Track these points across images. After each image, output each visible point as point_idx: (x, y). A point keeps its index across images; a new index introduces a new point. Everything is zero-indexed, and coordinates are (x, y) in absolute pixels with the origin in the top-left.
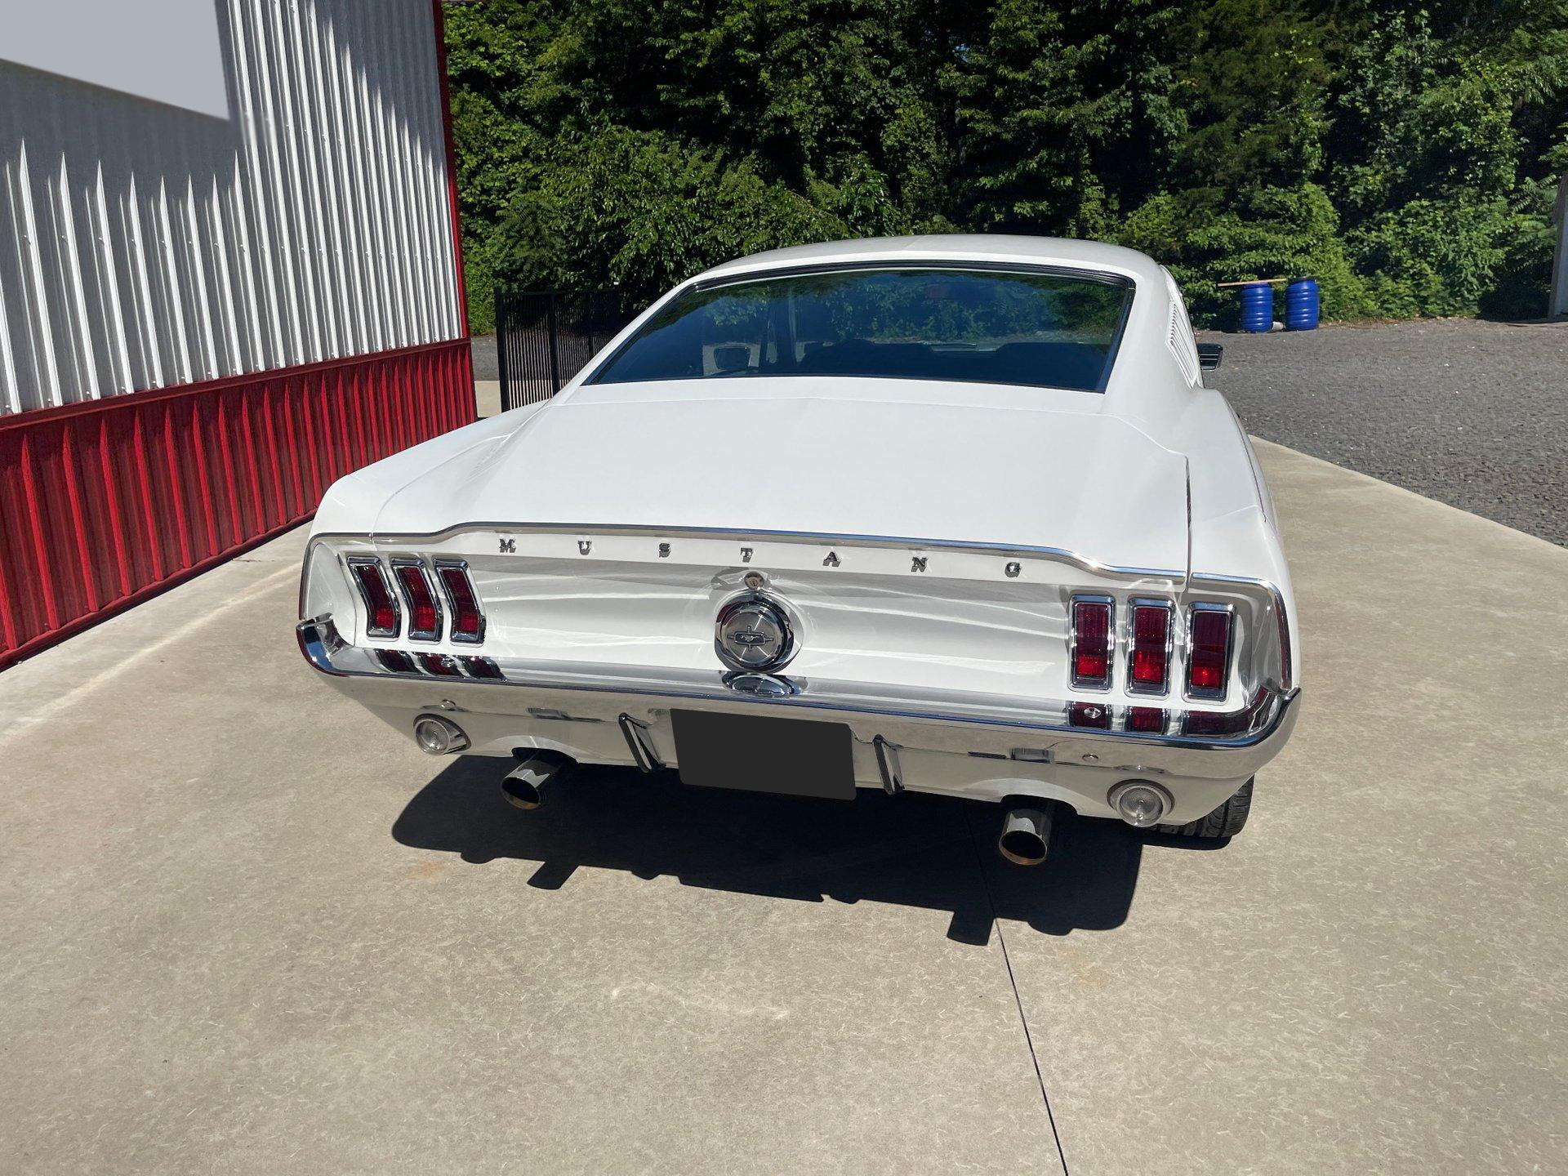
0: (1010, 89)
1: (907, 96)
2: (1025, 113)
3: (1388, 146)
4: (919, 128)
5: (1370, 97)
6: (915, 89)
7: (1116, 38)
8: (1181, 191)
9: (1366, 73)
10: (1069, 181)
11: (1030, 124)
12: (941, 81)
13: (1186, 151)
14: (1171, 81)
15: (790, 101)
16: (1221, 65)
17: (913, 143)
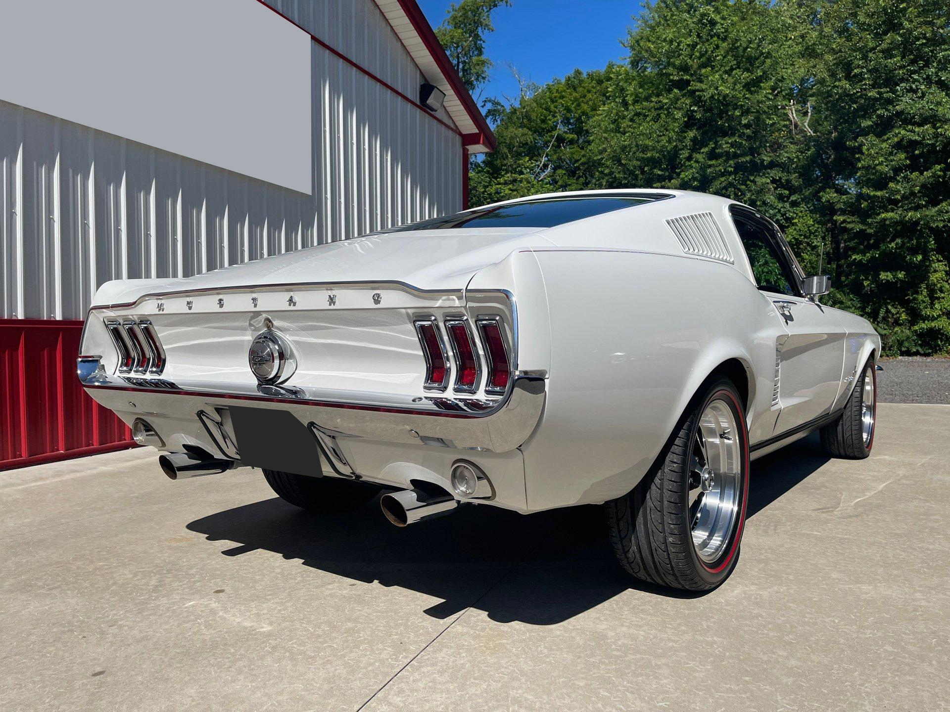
0: (873, 202)
1: (801, 212)
2: (883, 215)
4: (809, 230)
6: (807, 207)
10: (920, 258)
11: (887, 222)
12: (824, 200)
17: (806, 240)
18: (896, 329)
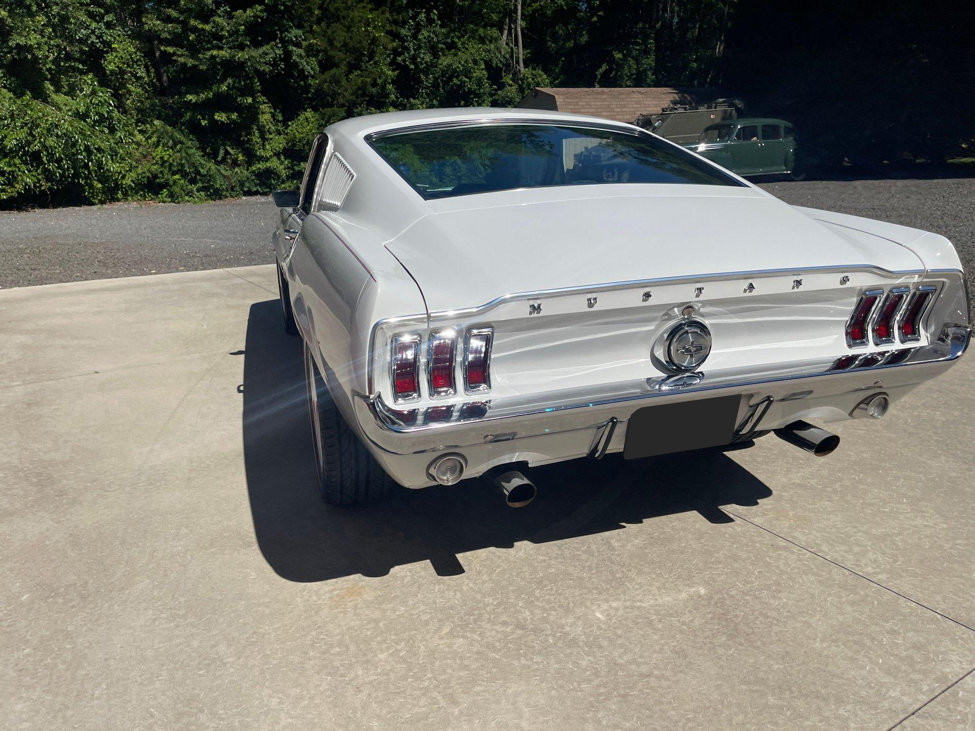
0: (199, 36)
1: (119, 35)
2: (215, 52)
3: (426, 88)
4: (131, 58)
5: (413, 59)
6: (125, 31)
7: (268, 9)
8: (321, 109)
9: (409, 45)
10: (250, 100)
11: (217, 60)
12: (146, 27)
13: (319, 85)
14: (303, 40)
15: (28, 34)
16: (333, 33)
17: (129, 69)
18: (236, 169)
